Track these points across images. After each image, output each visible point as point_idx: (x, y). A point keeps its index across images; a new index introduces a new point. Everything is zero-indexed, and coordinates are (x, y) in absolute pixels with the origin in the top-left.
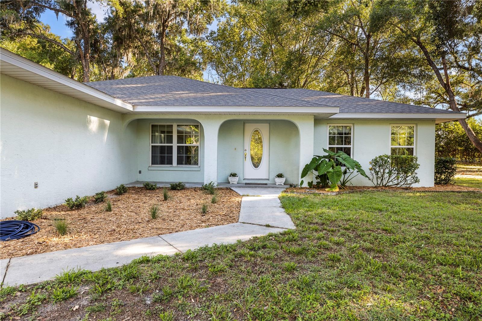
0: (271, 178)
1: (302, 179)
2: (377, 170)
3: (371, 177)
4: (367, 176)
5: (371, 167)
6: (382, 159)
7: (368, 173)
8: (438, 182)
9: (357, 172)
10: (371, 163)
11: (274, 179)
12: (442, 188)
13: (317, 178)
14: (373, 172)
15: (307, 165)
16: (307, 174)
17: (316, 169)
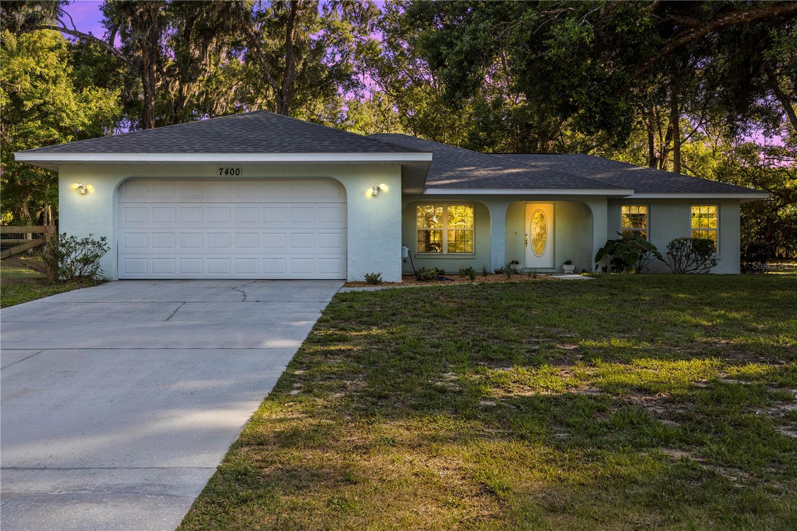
0: (558, 265)
1: (597, 263)
2: (675, 253)
3: (669, 263)
4: (663, 261)
5: (668, 250)
6: (679, 242)
7: (665, 257)
8: (744, 270)
9: (654, 256)
10: (668, 247)
11: (561, 266)
12: (748, 277)
13: (611, 263)
14: (670, 256)
15: (601, 249)
16: (602, 257)
17: (611, 253)
